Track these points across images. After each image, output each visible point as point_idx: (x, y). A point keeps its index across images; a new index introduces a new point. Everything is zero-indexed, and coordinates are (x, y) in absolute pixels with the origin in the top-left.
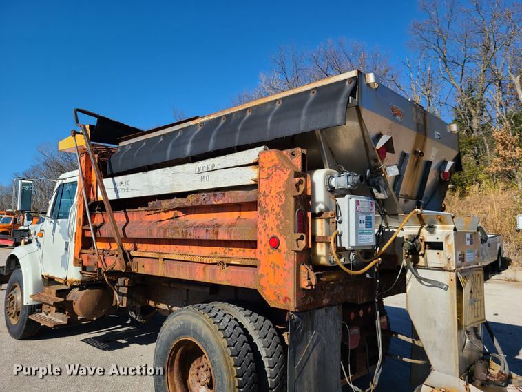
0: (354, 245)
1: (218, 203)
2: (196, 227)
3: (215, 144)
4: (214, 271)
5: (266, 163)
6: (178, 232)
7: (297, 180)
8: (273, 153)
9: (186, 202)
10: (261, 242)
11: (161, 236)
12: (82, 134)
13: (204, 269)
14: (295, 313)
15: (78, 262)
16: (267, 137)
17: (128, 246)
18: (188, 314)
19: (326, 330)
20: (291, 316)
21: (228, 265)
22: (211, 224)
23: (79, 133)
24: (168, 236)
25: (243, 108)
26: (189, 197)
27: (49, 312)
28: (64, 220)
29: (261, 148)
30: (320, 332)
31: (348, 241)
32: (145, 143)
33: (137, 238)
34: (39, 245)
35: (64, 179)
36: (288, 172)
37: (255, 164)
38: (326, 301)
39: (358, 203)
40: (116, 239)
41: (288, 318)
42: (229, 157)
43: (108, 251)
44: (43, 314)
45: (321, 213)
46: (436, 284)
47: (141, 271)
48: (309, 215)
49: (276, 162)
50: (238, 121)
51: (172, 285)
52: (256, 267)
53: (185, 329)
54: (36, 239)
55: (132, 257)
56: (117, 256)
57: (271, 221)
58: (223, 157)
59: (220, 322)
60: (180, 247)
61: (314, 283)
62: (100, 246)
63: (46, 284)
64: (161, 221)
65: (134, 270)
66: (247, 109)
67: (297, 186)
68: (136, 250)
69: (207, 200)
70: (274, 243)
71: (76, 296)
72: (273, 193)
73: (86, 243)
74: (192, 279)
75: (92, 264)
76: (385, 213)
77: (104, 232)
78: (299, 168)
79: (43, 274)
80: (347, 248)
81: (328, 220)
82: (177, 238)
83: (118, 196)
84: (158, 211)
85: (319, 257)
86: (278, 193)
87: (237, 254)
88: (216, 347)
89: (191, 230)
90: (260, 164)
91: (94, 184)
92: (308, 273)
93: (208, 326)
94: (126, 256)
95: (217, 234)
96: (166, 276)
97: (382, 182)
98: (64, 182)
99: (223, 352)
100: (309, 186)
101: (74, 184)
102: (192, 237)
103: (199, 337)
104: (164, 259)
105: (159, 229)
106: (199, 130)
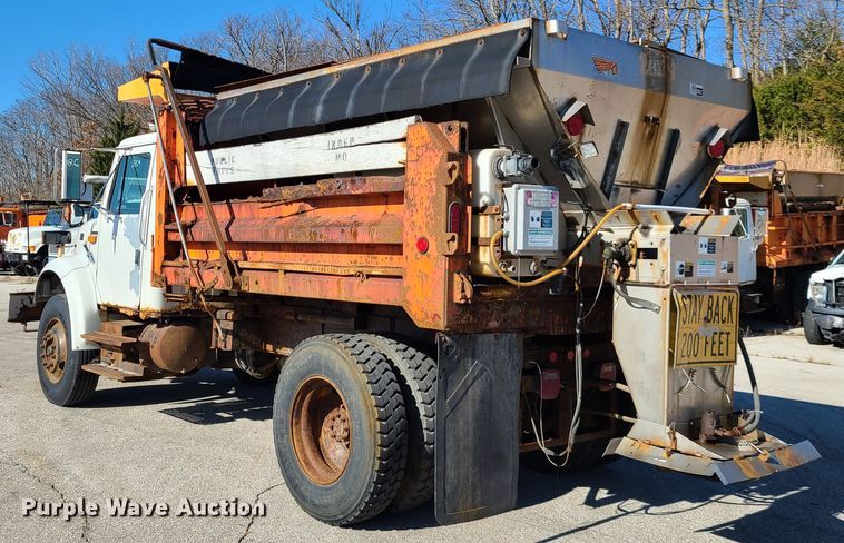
0: (521, 249)
1: (357, 192)
2: (329, 226)
3: (355, 108)
4: (351, 285)
5: (415, 141)
6: (305, 234)
7: (450, 164)
8: (424, 127)
9: (315, 190)
10: (408, 245)
11: (281, 239)
12: (158, 77)
13: (338, 282)
14: (447, 333)
15: (159, 279)
16: (420, 104)
17: (234, 255)
18: (317, 345)
19: (494, 362)
20: (440, 338)
21: (369, 276)
22: (347, 221)
23: (153, 76)
24: (291, 239)
25: (395, 56)
26: (319, 183)
27: (113, 361)
28: (132, 216)
29: (412, 119)
30: (486, 363)
31: (515, 245)
32: (257, 98)
33: (248, 243)
34: (90, 256)
35: (129, 149)
36: (441, 154)
37: (403, 140)
38: (493, 324)
39: (529, 195)
40: (218, 244)
41: (437, 340)
42: (372, 128)
43: (206, 262)
44: (102, 364)
45: (485, 208)
46: (646, 306)
47: (254, 289)
48: (469, 209)
49: (427, 139)
50: (386, 75)
51: (299, 318)
52: (400, 277)
53: (315, 365)
54: (85, 246)
55: (241, 270)
56: (219, 268)
57: (419, 217)
58: (364, 128)
59: (360, 354)
60: (309, 255)
61: (468, 296)
62: (193, 255)
63: (105, 318)
64: (281, 217)
65: (244, 288)
66: (399, 58)
67: (450, 171)
68: (246, 259)
69: (342, 188)
70: (423, 246)
71: (154, 336)
72: (423, 182)
73: (172, 251)
74: (323, 297)
75: (181, 281)
76: (591, 209)
77: (199, 234)
78: (456, 149)
79: (100, 303)
80: (513, 252)
81: (493, 215)
82: (304, 241)
83: (217, 178)
84: (277, 203)
85: (481, 265)
86: (429, 182)
87: (381, 263)
88: (353, 384)
89: (322, 230)
90: (408, 141)
91: (180, 159)
92: (463, 284)
93: (343, 357)
94: (233, 269)
95: (355, 235)
96: (288, 295)
97: (576, 166)
98: (128, 153)
99: (362, 390)
100: (470, 171)
101: (146, 157)
102: (323, 240)
103: (332, 374)
104: (286, 272)
105: (278, 228)
106: (334, 83)
